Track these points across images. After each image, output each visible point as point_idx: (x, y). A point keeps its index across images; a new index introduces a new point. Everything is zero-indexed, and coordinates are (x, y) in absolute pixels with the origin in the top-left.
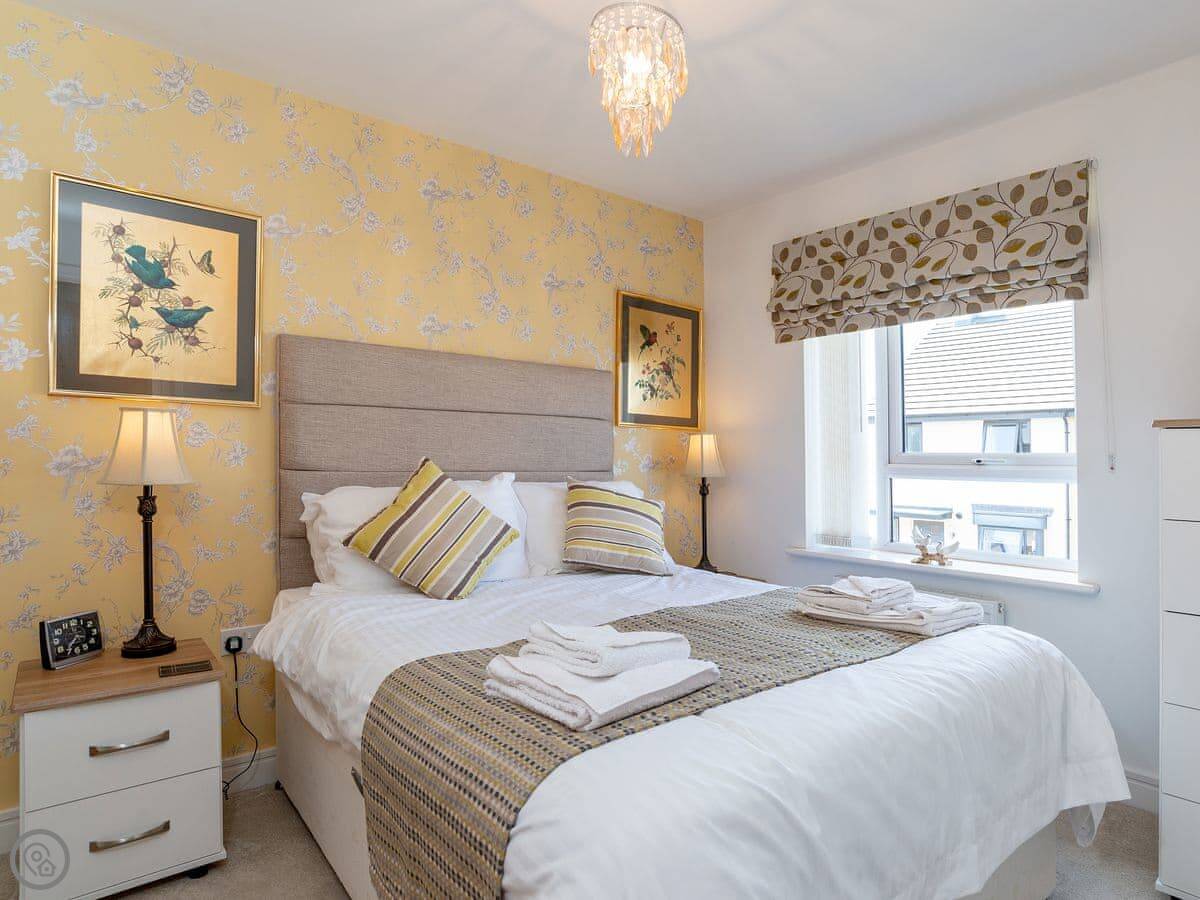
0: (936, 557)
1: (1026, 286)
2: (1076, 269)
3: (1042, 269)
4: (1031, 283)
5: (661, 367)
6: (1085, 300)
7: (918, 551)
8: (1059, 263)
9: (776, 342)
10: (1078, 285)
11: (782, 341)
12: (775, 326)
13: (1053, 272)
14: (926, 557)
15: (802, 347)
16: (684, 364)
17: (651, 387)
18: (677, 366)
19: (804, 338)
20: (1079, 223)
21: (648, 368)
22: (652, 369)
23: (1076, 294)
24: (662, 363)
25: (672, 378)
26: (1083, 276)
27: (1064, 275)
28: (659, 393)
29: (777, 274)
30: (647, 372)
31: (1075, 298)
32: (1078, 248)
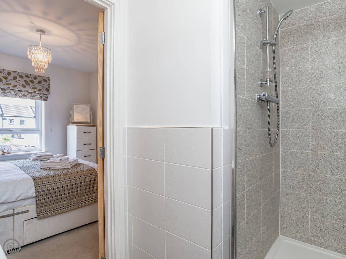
2: (46, 96)
4: (36, 96)
6: (47, 102)
10: (46, 99)
13: (42, 95)
14: (4, 153)
20: (48, 88)
32: (48, 93)
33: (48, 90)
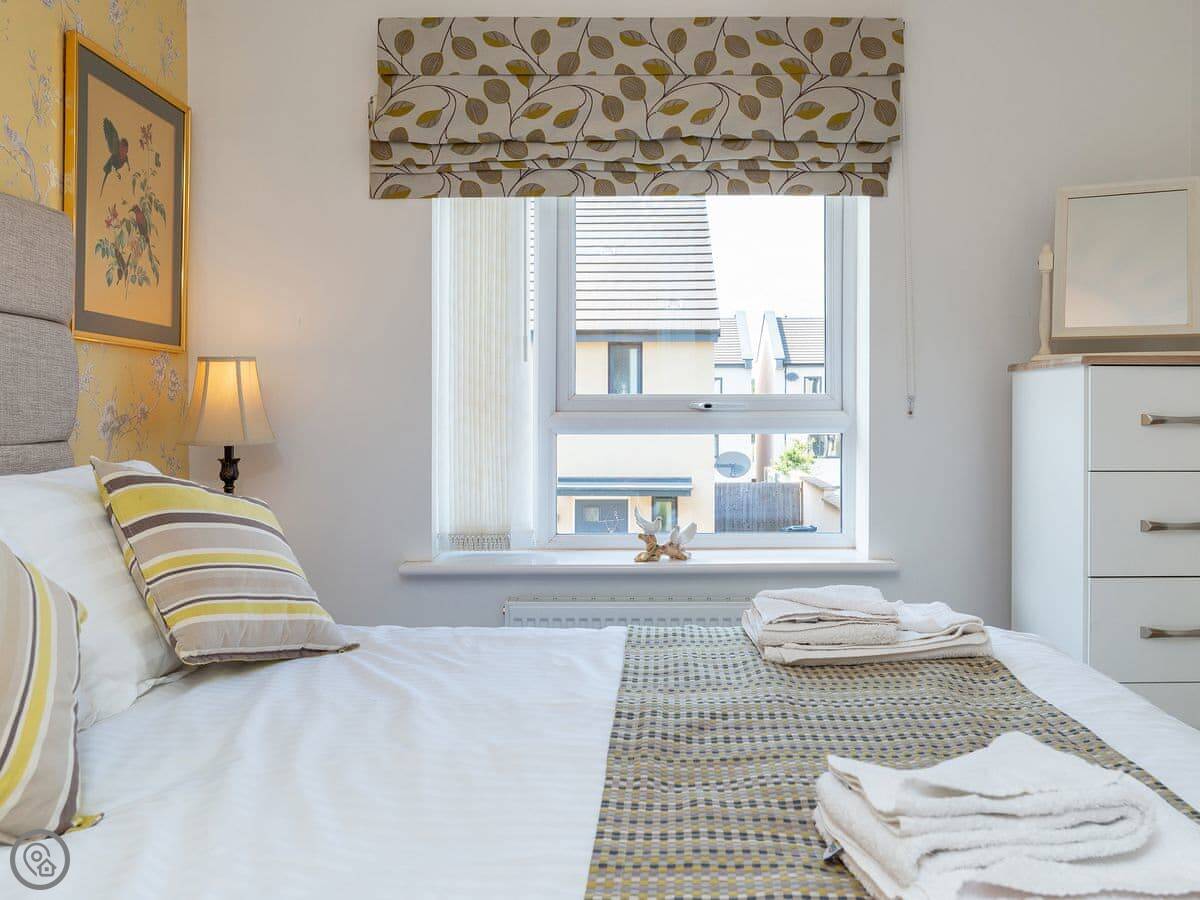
0: (669, 549)
1: (815, 167)
2: (880, 157)
3: (841, 149)
4: (822, 164)
5: (133, 215)
6: (884, 198)
7: (643, 544)
8: (862, 145)
9: (372, 196)
10: (878, 178)
11: (387, 195)
12: (372, 166)
13: (853, 156)
14: (654, 552)
15: (429, 212)
16: (163, 212)
17: (118, 256)
18: (154, 217)
19: (436, 196)
20: (891, 98)
21: (115, 215)
22: (120, 218)
23: (875, 190)
24: (135, 209)
25: (147, 240)
26: (883, 168)
27: (863, 160)
28: (131, 272)
29: (387, 75)
30: (114, 223)
31: (872, 195)
32: (889, 131)
33: (887, 112)
